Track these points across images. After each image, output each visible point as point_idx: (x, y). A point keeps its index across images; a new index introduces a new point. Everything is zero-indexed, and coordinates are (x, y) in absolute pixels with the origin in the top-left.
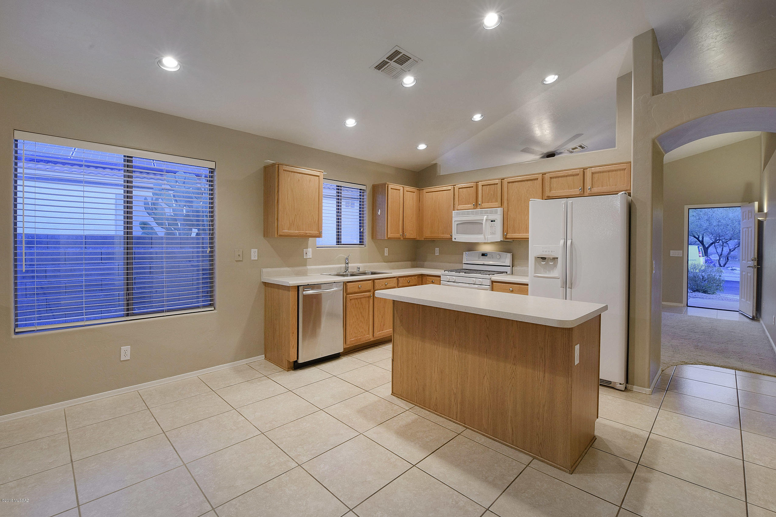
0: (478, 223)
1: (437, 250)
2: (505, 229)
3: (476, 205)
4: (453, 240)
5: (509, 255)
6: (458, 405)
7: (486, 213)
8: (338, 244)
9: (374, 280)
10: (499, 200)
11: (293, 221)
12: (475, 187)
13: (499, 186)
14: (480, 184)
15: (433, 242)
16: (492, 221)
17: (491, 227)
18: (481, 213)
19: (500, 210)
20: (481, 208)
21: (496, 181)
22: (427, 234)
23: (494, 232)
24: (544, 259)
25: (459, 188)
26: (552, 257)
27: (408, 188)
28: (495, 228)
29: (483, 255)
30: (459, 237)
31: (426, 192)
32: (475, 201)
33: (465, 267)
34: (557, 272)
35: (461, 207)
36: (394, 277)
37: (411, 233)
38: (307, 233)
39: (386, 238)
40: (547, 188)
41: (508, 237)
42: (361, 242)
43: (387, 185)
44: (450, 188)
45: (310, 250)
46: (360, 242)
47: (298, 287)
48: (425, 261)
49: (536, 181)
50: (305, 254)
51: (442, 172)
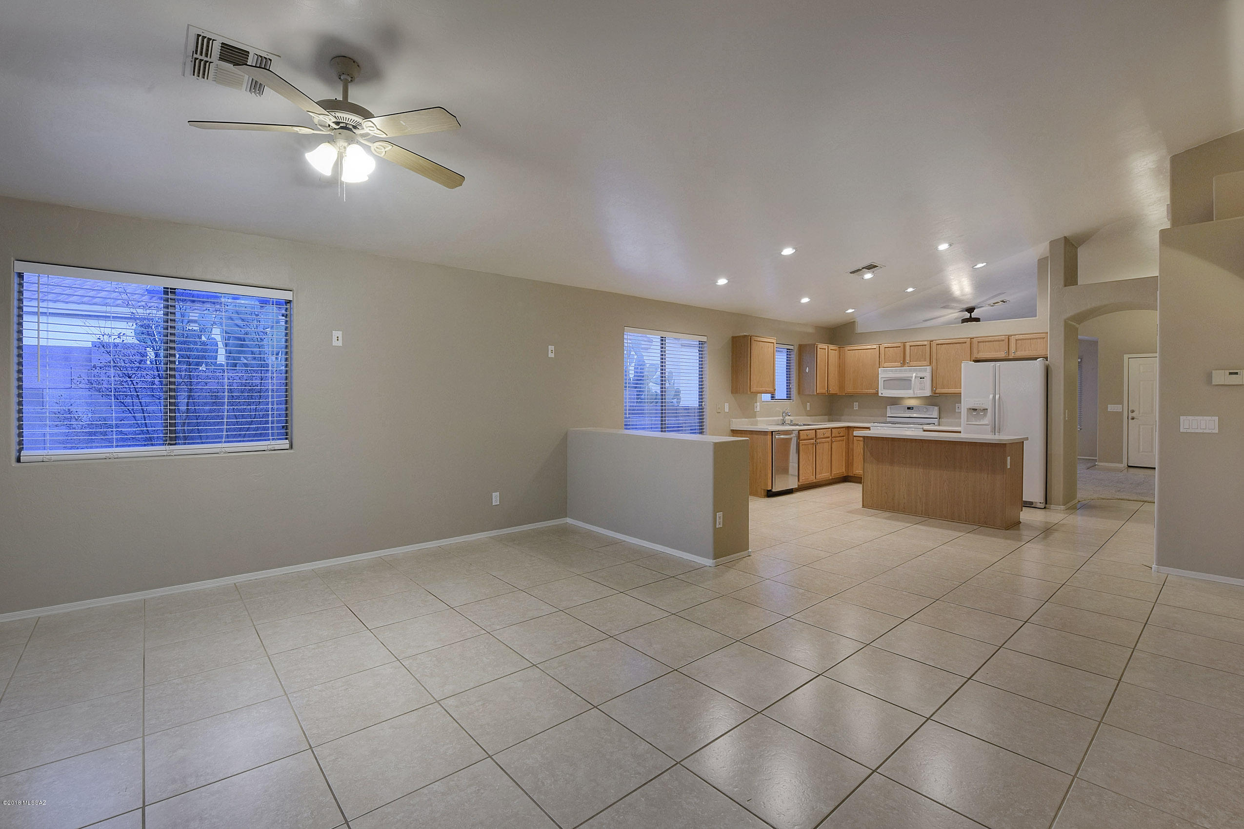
0: (908, 380)
1: (856, 405)
2: (934, 385)
3: (904, 364)
4: (880, 395)
5: (936, 408)
6: (924, 505)
7: (915, 371)
8: (773, 400)
9: (816, 430)
10: (928, 359)
12: (902, 347)
13: (928, 347)
14: (908, 345)
15: (852, 397)
16: (921, 378)
17: (920, 383)
18: (910, 371)
19: (929, 368)
20: (908, 367)
21: (925, 343)
22: (849, 389)
23: (922, 388)
24: (975, 410)
25: (885, 348)
26: (982, 409)
27: (831, 347)
28: (924, 385)
29: (909, 408)
30: (884, 392)
31: (848, 350)
32: (902, 359)
33: (889, 419)
34: (987, 420)
35: (886, 364)
36: (829, 428)
37: (834, 389)
38: (767, 390)
39: (815, 394)
40: (975, 351)
41: (936, 392)
42: (789, 397)
43: (816, 344)
44: (875, 346)
45: (758, 404)
46: (787, 397)
47: (772, 432)
48: (843, 415)
49: (964, 344)
50: (755, 405)
51: (859, 329)
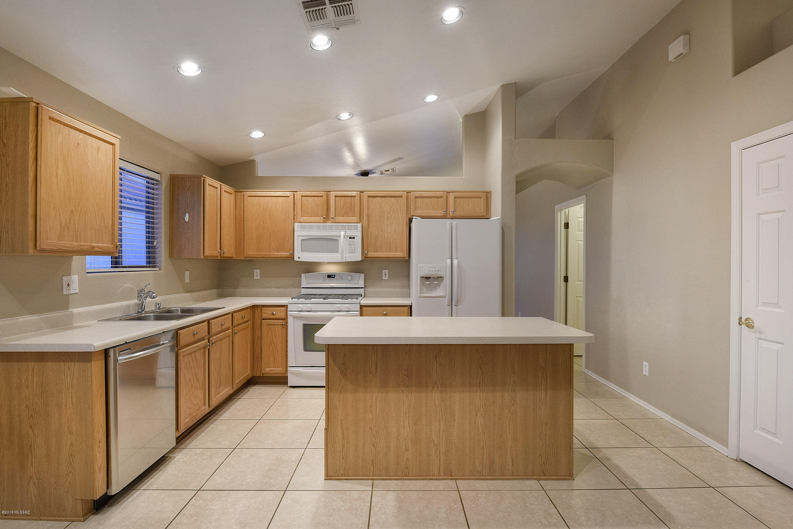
0: (334, 240)
1: (257, 272)
2: (365, 247)
3: (327, 218)
4: (296, 259)
5: (362, 276)
6: (442, 456)
7: (343, 228)
8: (116, 267)
9: (208, 321)
10: (357, 214)
11: (68, 222)
12: (324, 198)
13: (357, 199)
14: (332, 194)
15: (250, 262)
16: (350, 238)
17: (349, 244)
18: (337, 228)
19: (359, 225)
20: (333, 223)
21: (354, 193)
22: (251, 251)
23: (353, 250)
24: (428, 278)
25: (302, 196)
26: (436, 277)
27: (225, 187)
28: (354, 246)
29: (329, 276)
30: (301, 256)
31: (249, 196)
32: (325, 212)
33: (304, 291)
34: (441, 291)
35: (304, 219)
36: (229, 313)
37: (229, 251)
38: (94, 247)
39: (202, 257)
40: (412, 208)
41: (368, 256)
42: (151, 262)
43: (203, 178)
44: (288, 194)
45: (75, 278)
46: (148, 262)
47: (106, 352)
48: (237, 287)
49: (400, 199)
50: (65, 285)
